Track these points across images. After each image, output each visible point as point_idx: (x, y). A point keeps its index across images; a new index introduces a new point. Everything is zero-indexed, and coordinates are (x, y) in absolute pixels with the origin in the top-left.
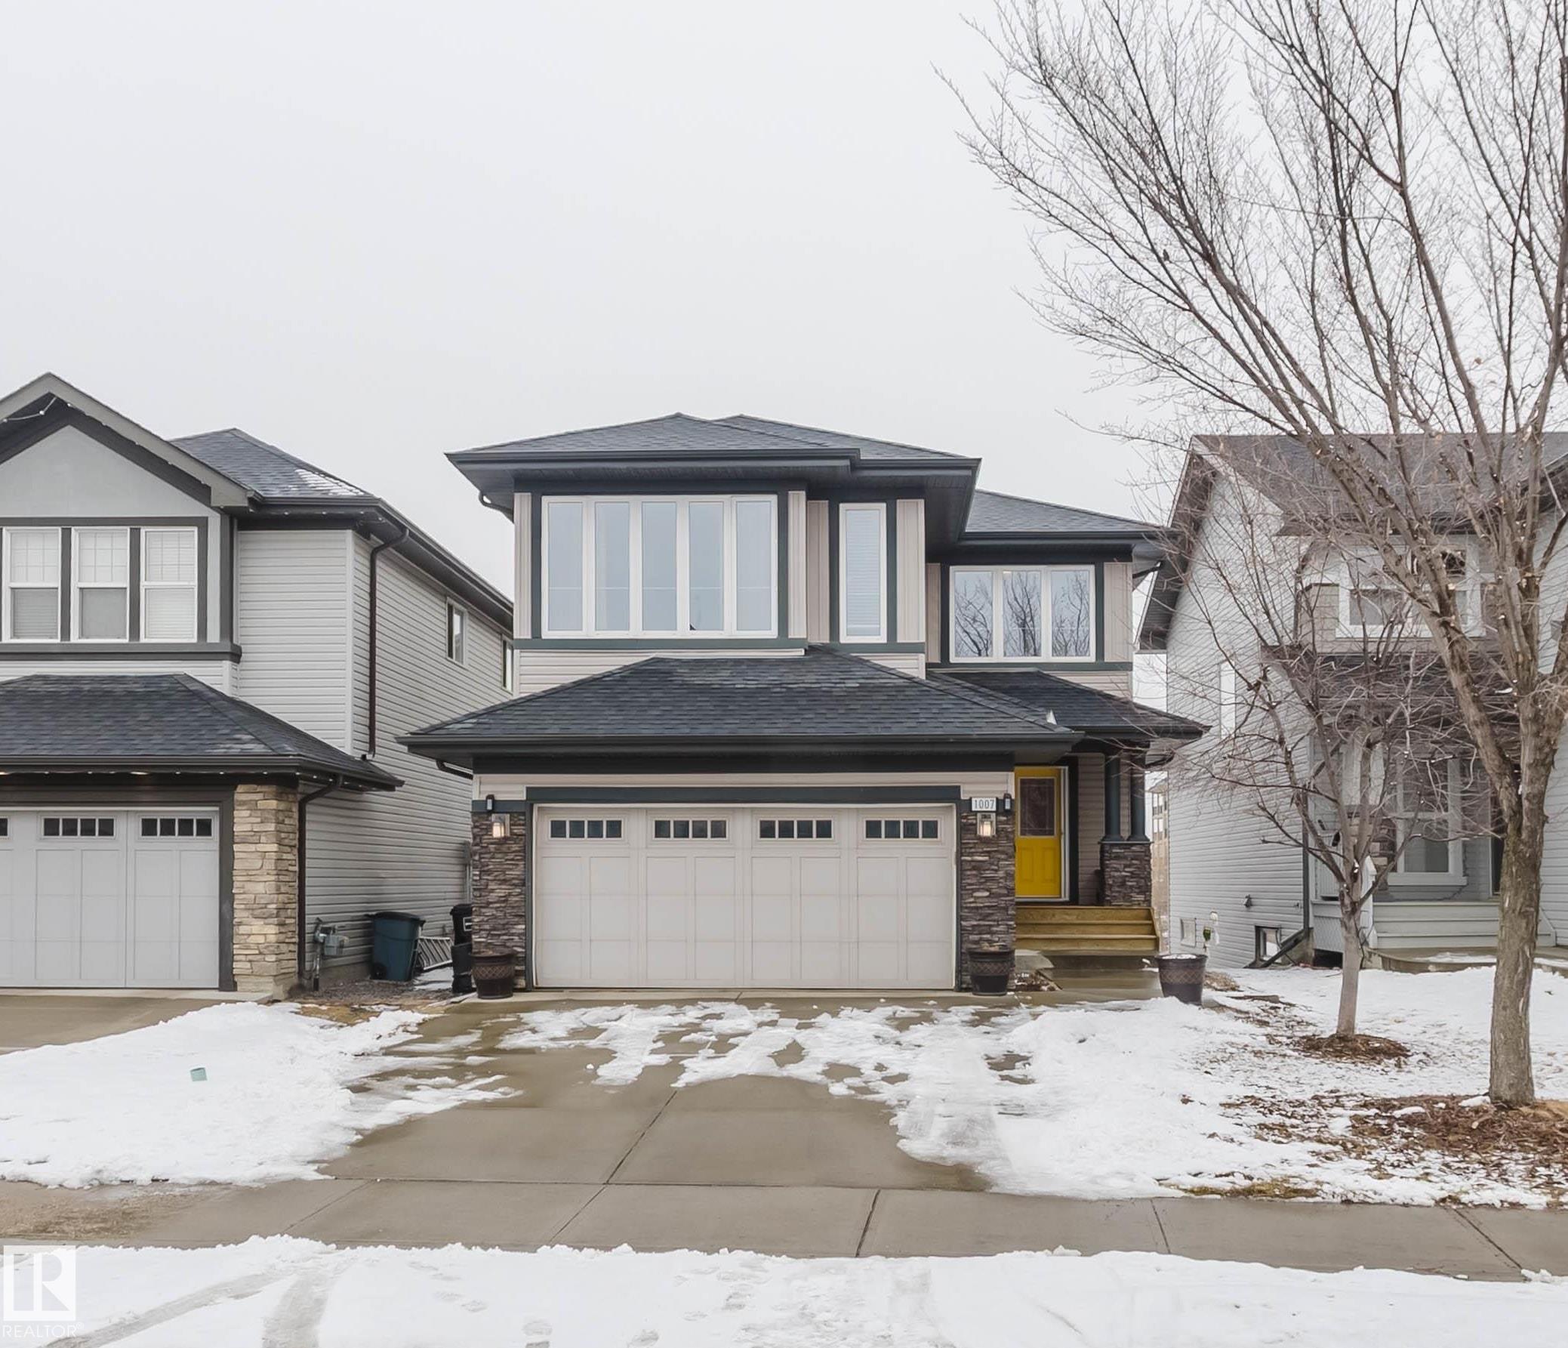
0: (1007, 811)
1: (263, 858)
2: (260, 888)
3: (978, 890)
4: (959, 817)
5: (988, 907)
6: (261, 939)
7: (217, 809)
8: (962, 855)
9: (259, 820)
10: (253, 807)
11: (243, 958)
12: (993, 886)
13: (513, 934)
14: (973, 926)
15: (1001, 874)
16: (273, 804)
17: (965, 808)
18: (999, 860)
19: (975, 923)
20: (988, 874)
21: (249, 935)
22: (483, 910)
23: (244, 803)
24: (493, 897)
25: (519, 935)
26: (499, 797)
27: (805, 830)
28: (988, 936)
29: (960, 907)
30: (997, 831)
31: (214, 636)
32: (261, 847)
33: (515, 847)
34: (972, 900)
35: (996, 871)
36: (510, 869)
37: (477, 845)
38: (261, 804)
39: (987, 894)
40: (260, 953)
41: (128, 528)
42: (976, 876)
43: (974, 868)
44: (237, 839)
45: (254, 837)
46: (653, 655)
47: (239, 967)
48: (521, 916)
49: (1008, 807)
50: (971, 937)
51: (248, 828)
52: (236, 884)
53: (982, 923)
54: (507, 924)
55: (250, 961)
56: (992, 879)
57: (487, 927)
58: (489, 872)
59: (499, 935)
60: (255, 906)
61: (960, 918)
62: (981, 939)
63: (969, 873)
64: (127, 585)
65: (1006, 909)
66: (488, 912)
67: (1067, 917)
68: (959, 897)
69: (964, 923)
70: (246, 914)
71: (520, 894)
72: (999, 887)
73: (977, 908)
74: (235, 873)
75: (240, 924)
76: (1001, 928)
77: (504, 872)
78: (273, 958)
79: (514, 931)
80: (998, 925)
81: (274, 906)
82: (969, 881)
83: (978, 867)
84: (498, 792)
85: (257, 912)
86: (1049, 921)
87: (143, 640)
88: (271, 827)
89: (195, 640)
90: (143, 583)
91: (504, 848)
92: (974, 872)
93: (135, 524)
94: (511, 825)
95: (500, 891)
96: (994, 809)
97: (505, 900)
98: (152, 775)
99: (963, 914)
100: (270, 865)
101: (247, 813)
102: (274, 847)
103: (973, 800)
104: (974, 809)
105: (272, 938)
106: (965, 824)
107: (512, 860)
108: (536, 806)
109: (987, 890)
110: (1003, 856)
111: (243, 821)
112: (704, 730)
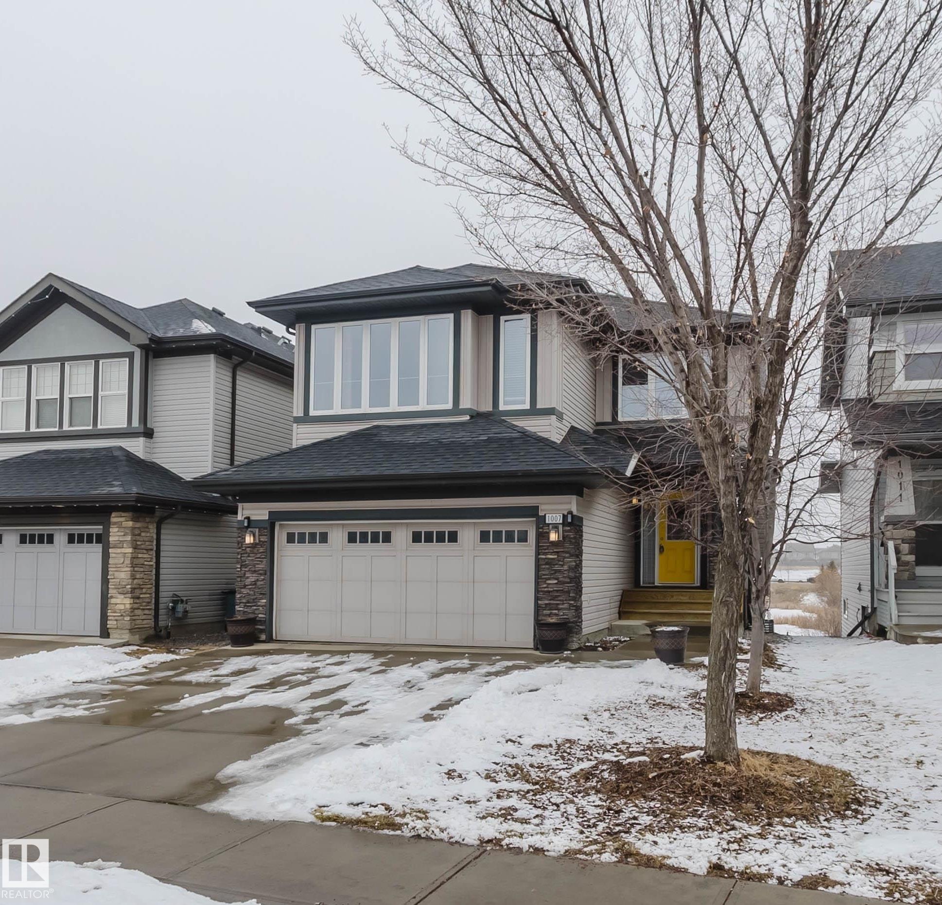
0: (570, 523)
1: (124, 557)
2: (123, 575)
3: (549, 579)
4: (538, 528)
5: (557, 591)
6: (122, 607)
7: (101, 527)
8: (539, 555)
9: (123, 534)
10: (119, 525)
11: (112, 618)
12: (560, 576)
13: (259, 606)
14: (546, 604)
15: (566, 567)
16: (130, 524)
17: (541, 522)
18: (565, 557)
19: (547, 602)
20: (557, 568)
21: (116, 604)
22: (243, 590)
23: (115, 523)
24: (248, 582)
25: (262, 606)
26: (253, 518)
27: (441, 538)
28: (556, 611)
29: (537, 591)
30: (564, 537)
31: (136, 423)
32: (123, 550)
33: (261, 550)
34: (545, 586)
35: (562, 565)
36: (258, 564)
37: (239, 548)
38: (125, 524)
39: (556, 581)
40: (122, 616)
41: (93, 361)
42: (548, 569)
43: (546, 564)
44: (111, 546)
45: (120, 545)
46: (375, 424)
47: (111, 624)
48: (264, 594)
49: (569, 520)
50: (545, 612)
51: (116, 538)
52: (110, 573)
53: (552, 602)
54: (256, 599)
55: (116, 620)
56: (559, 571)
57: (244, 601)
58: (246, 566)
59: (251, 606)
60: (119, 587)
61: (537, 599)
62: (551, 613)
63: (544, 567)
64: (92, 395)
65: (569, 592)
66: (245, 591)
67: (682, 598)
68: (537, 583)
69: (539, 602)
70: (115, 591)
71: (264, 580)
72: (564, 577)
73: (549, 592)
74: (109, 566)
75: (112, 597)
76: (566, 606)
77: (254, 566)
78: (128, 618)
79: (259, 604)
80: (563, 604)
81: (129, 586)
82: (543, 572)
83: (550, 562)
84: (252, 514)
85: (120, 590)
86: (669, 601)
87: (99, 427)
88: (129, 538)
89: (125, 426)
90: (100, 393)
91: (255, 551)
92: (547, 566)
93: (96, 358)
94: (259, 535)
95: (251, 578)
96: (561, 522)
97: (255, 583)
98: (67, 507)
99: (541, 595)
100: (128, 561)
101: (116, 530)
102: (130, 550)
103: (547, 515)
104: (547, 522)
105: (128, 606)
106: (541, 533)
107: (259, 558)
108: (277, 524)
109: (556, 579)
110: (567, 555)
111: (115, 534)
112: (365, 472)
